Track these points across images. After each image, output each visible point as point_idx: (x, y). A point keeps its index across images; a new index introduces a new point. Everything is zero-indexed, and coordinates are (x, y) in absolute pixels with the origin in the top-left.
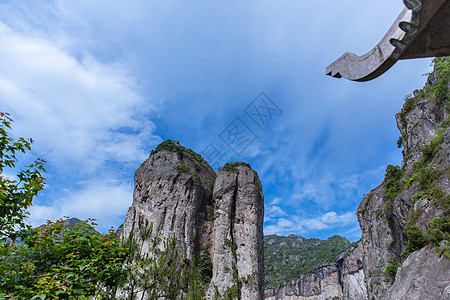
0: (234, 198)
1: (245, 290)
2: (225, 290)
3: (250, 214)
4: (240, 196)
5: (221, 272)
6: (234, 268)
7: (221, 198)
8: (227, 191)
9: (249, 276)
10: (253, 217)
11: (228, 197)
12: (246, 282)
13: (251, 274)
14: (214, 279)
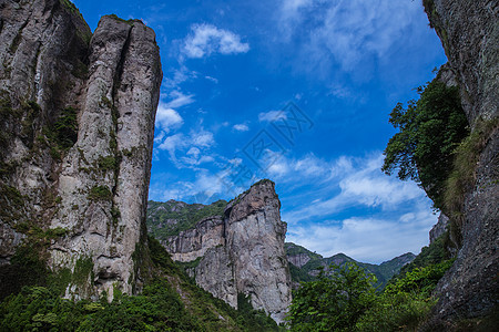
0: (124, 53)
1: (126, 165)
2: (96, 157)
3: (143, 77)
4: (132, 53)
5: (91, 135)
6: (113, 136)
7: (103, 45)
8: (112, 39)
9: (134, 149)
10: (147, 82)
11: (113, 48)
12: (129, 155)
13: (137, 145)
14: (79, 142)
